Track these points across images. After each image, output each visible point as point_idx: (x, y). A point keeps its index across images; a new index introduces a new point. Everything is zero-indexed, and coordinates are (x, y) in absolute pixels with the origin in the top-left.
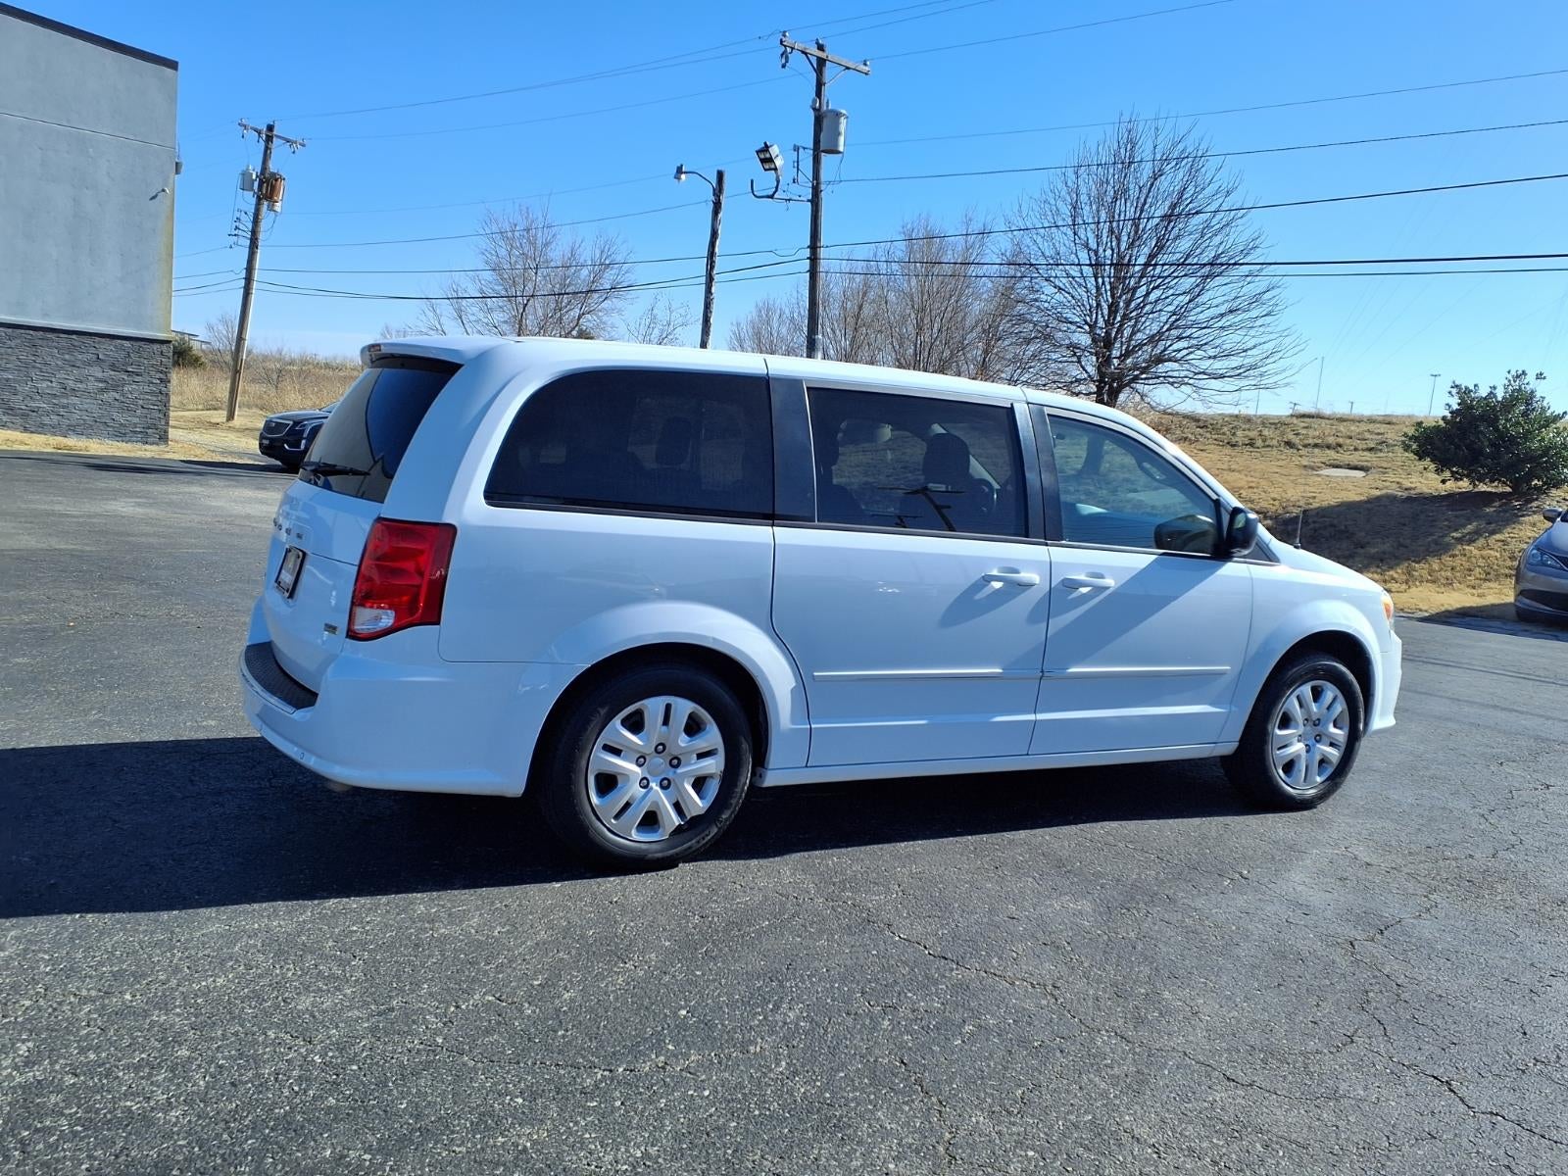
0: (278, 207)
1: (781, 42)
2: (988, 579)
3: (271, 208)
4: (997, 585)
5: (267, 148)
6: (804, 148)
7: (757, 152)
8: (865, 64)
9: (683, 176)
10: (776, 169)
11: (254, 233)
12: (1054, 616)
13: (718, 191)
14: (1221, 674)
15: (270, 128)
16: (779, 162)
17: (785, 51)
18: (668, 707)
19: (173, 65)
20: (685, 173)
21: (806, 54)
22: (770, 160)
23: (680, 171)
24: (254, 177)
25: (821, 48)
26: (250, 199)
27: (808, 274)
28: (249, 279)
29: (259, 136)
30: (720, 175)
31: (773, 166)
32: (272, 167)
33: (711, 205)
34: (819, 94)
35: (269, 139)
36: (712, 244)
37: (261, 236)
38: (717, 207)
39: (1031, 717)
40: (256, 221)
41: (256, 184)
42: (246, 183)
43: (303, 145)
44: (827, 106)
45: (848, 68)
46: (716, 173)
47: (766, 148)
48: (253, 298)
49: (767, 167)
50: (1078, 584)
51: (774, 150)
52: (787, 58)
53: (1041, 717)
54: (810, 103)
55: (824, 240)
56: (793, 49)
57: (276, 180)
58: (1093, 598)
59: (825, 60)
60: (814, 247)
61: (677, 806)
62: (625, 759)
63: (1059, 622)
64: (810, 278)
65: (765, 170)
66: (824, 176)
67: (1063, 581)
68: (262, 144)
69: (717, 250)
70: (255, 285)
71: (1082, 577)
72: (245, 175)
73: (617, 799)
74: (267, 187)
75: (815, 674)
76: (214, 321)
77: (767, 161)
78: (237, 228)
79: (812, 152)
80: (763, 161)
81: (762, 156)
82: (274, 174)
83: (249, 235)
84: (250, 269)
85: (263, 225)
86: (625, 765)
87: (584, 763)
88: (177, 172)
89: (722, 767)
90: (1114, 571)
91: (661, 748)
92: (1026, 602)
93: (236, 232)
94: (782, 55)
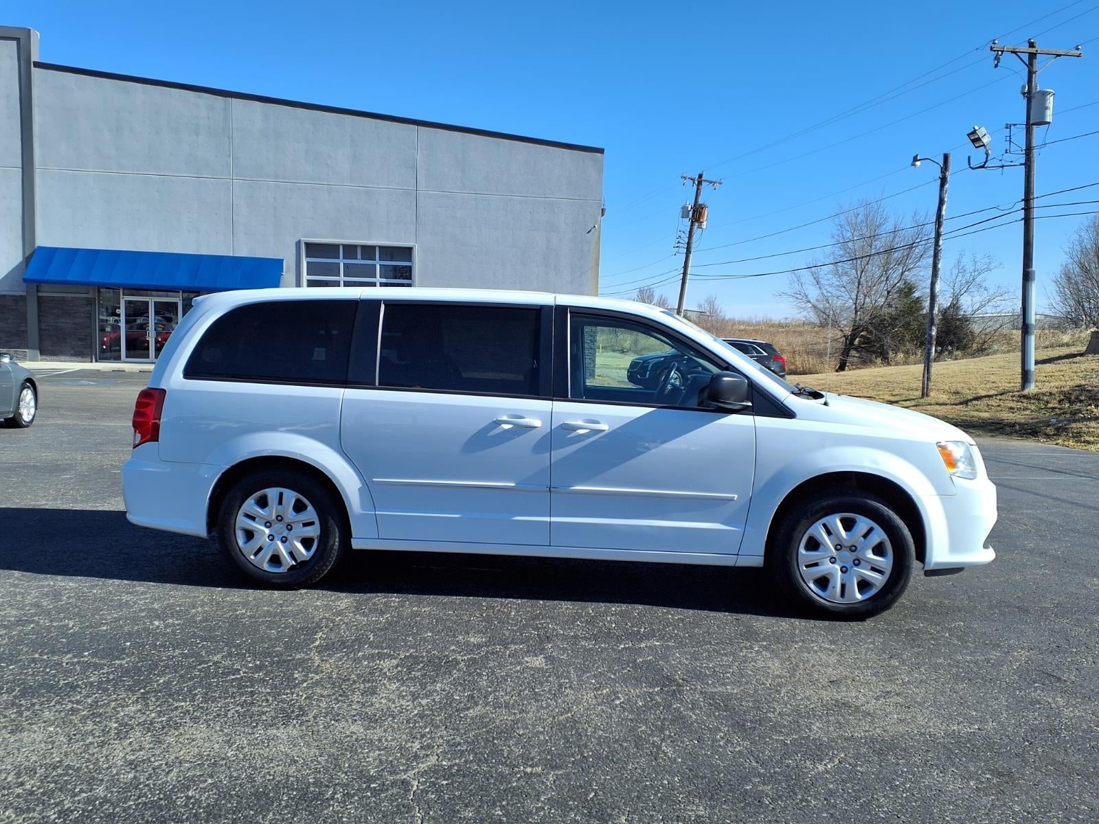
0: (704, 225)
1: (991, 49)
2: (498, 423)
3: (700, 227)
4: (506, 427)
5: (698, 189)
6: (1015, 125)
7: (968, 135)
8: (1078, 49)
9: (918, 163)
10: (984, 145)
11: (689, 244)
12: (555, 449)
13: (945, 168)
14: (731, 500)
15: (700, 176)
16: (985, 140)
17: (998, 54)
18: (281, 494)
19: (601, 151)
20: (919, 160)
21: (1015, 53)
22: (978, 139)
23: (915, 159)
24: (689, 209)
25: (1032, 45)
26: (687, 222)
27: (1023, 221)
28: (685, 274)
29: (694, 183)
30: (946, 157)
31: (982, 144)
32: (700, 201)
33: (939, 181)
34: (1030, 81)
35: (700, 183)
36: (940, 209)
37: (693, 246)
38: (943, 181)
39: (547, 519)
40: (690, 237)
41: (691, 213)
42: (685, 214)
43: (721, 183)
44: (1036, 89)
45: (1059, 55)
46: (942, 156)
47: (974, 132)
48: (687, 285)
49: (977, 145)
50: (574, 428)
51: (981, 132)
52: (999, 59)
53: (554, 519)
54: (1020, 89)
55: (1036, 192)
56: (1002, 51)
57: (703, 208)
58: (590, 437)
59: (1036, 54)
60: (1028, 199)
61: (291, 554)
62: (257, 523)
63: (560, 454)
64: (1025, 224)
65: (977, 147)
66: (1035, 142)
67: (562, 425)
68: (695, 187)
69: (943, 213)
70: (688, 277)
71: (580, 423)
72: (684, 208)
73: (255, 545)
74: (696, 214)
75: (374, 480)
76: (702, 302)
77: (976, 140)
78: (678, 242)
79: (1025, 126)
80: (974, 141)
81: (972, 138)
82: (701, 205)
83: (686, 246)
84: (686, 267)
85: (694, 238)
86: (258, 527)
87: (233, 522)
88: (603, 215)
89: (318, 533)
90: (608, 419)
91: (280, 518)
92: (529, 439)
93: (678, 245)
94: (995, 58)
